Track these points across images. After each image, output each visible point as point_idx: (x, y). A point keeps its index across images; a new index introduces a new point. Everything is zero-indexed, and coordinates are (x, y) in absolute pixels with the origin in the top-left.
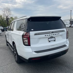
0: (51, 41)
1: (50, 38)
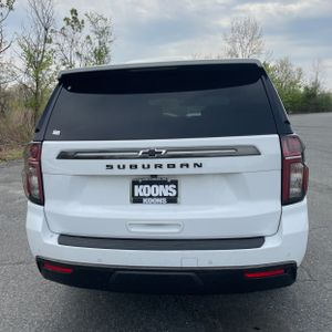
0: (145, 200)
1: (144, 183)
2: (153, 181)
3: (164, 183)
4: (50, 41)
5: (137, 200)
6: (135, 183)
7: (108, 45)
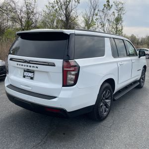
0: (26, 77)
2: (28, 71)
3: (31, 72)
4: (97, 15)
5: (24, 77)
6: (25, 71)
7: (122, 15)
